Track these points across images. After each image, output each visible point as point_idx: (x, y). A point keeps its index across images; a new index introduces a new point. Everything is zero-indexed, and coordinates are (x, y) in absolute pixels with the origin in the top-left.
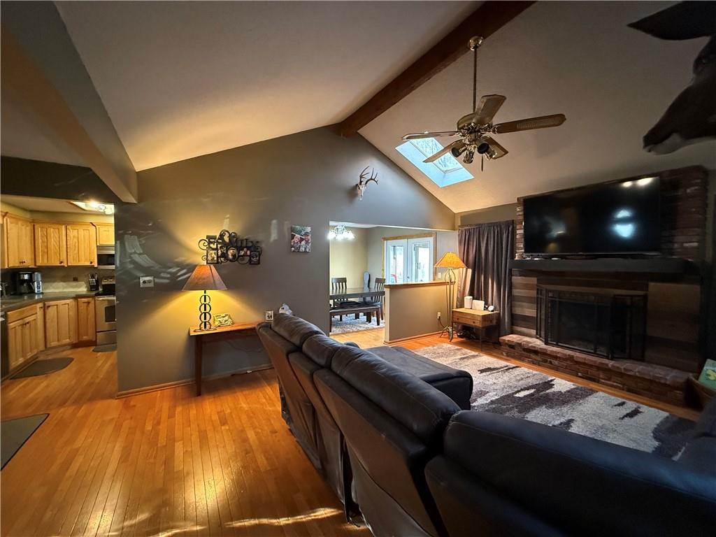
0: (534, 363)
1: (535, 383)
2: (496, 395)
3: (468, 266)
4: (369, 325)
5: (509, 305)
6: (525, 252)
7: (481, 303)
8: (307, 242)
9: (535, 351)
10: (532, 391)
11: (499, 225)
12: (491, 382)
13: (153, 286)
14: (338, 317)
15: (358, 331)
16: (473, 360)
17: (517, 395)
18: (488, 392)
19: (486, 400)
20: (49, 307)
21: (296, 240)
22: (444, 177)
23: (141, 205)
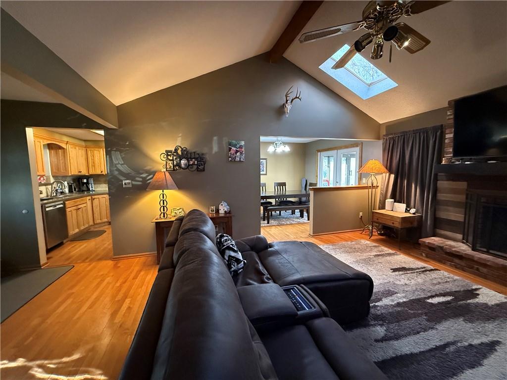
0: (456, 268)
1: (454, 290)
2: (404, 297)
3: (390, 172)
4: (301, 220)
5: (433, 209)
6: (454, 156)
7: (403, 206)
8: (241, 153)
9: (459, 256)
10: (449, 298)
11: (425, 131)
12: (403, 282)
13: (131, 186)
14: (278, 212)
15: (291, 224)
16: (388, 258)
17: (430, 301)
18: (396, 293)
19: (393, 301)
20: (94, 199)
21: (232, 152)
22: (368, 89)
23: (121, 129)
